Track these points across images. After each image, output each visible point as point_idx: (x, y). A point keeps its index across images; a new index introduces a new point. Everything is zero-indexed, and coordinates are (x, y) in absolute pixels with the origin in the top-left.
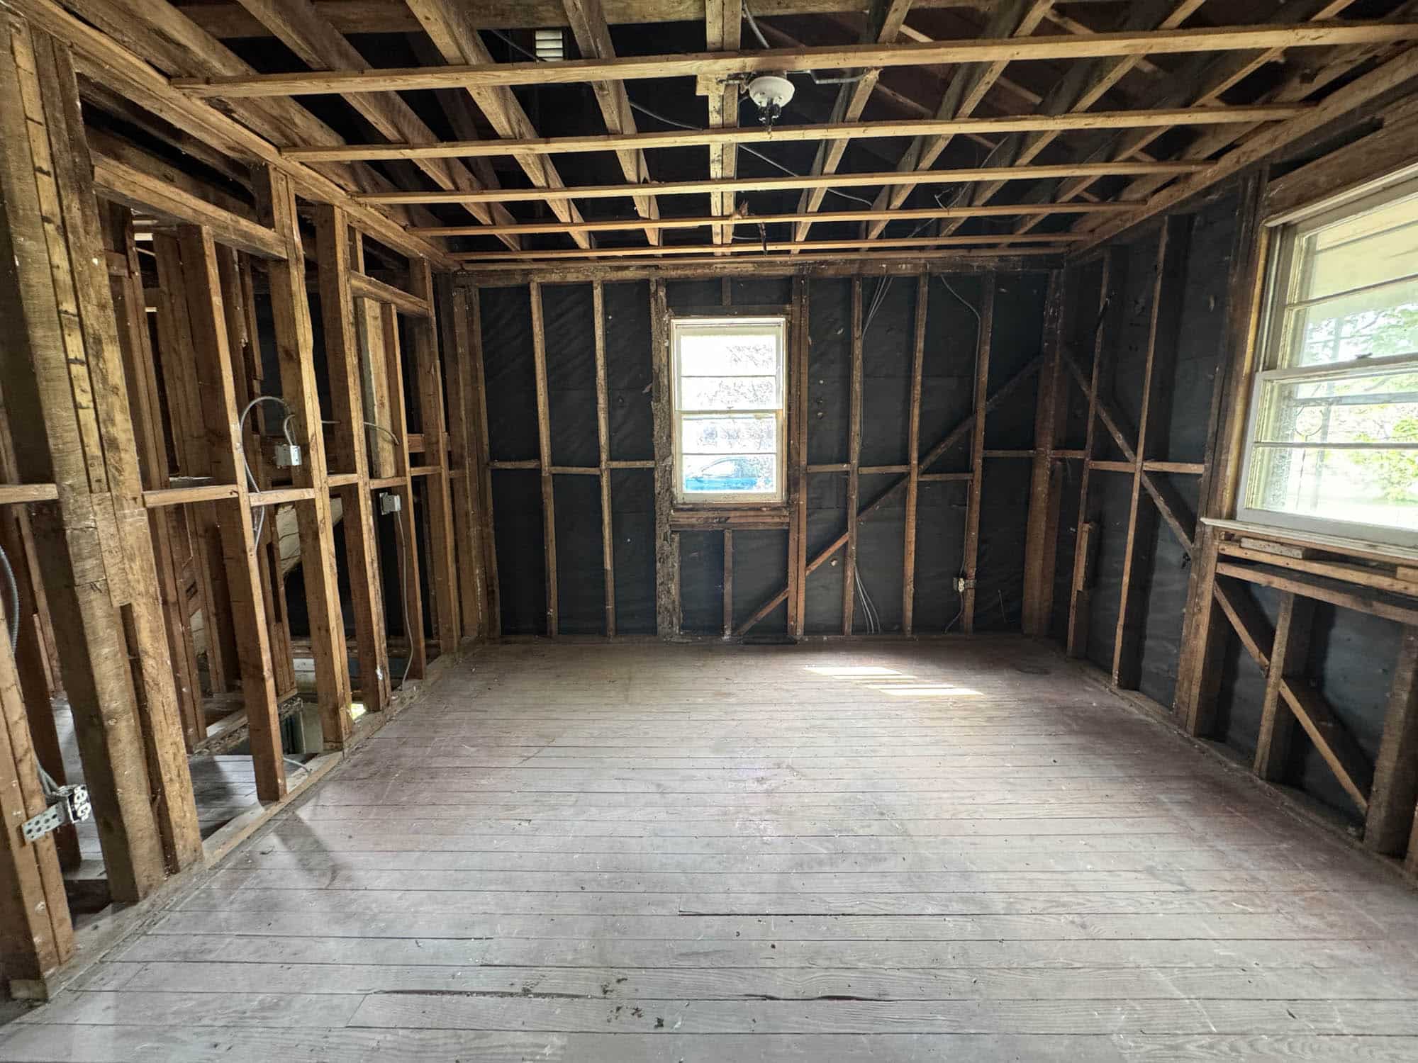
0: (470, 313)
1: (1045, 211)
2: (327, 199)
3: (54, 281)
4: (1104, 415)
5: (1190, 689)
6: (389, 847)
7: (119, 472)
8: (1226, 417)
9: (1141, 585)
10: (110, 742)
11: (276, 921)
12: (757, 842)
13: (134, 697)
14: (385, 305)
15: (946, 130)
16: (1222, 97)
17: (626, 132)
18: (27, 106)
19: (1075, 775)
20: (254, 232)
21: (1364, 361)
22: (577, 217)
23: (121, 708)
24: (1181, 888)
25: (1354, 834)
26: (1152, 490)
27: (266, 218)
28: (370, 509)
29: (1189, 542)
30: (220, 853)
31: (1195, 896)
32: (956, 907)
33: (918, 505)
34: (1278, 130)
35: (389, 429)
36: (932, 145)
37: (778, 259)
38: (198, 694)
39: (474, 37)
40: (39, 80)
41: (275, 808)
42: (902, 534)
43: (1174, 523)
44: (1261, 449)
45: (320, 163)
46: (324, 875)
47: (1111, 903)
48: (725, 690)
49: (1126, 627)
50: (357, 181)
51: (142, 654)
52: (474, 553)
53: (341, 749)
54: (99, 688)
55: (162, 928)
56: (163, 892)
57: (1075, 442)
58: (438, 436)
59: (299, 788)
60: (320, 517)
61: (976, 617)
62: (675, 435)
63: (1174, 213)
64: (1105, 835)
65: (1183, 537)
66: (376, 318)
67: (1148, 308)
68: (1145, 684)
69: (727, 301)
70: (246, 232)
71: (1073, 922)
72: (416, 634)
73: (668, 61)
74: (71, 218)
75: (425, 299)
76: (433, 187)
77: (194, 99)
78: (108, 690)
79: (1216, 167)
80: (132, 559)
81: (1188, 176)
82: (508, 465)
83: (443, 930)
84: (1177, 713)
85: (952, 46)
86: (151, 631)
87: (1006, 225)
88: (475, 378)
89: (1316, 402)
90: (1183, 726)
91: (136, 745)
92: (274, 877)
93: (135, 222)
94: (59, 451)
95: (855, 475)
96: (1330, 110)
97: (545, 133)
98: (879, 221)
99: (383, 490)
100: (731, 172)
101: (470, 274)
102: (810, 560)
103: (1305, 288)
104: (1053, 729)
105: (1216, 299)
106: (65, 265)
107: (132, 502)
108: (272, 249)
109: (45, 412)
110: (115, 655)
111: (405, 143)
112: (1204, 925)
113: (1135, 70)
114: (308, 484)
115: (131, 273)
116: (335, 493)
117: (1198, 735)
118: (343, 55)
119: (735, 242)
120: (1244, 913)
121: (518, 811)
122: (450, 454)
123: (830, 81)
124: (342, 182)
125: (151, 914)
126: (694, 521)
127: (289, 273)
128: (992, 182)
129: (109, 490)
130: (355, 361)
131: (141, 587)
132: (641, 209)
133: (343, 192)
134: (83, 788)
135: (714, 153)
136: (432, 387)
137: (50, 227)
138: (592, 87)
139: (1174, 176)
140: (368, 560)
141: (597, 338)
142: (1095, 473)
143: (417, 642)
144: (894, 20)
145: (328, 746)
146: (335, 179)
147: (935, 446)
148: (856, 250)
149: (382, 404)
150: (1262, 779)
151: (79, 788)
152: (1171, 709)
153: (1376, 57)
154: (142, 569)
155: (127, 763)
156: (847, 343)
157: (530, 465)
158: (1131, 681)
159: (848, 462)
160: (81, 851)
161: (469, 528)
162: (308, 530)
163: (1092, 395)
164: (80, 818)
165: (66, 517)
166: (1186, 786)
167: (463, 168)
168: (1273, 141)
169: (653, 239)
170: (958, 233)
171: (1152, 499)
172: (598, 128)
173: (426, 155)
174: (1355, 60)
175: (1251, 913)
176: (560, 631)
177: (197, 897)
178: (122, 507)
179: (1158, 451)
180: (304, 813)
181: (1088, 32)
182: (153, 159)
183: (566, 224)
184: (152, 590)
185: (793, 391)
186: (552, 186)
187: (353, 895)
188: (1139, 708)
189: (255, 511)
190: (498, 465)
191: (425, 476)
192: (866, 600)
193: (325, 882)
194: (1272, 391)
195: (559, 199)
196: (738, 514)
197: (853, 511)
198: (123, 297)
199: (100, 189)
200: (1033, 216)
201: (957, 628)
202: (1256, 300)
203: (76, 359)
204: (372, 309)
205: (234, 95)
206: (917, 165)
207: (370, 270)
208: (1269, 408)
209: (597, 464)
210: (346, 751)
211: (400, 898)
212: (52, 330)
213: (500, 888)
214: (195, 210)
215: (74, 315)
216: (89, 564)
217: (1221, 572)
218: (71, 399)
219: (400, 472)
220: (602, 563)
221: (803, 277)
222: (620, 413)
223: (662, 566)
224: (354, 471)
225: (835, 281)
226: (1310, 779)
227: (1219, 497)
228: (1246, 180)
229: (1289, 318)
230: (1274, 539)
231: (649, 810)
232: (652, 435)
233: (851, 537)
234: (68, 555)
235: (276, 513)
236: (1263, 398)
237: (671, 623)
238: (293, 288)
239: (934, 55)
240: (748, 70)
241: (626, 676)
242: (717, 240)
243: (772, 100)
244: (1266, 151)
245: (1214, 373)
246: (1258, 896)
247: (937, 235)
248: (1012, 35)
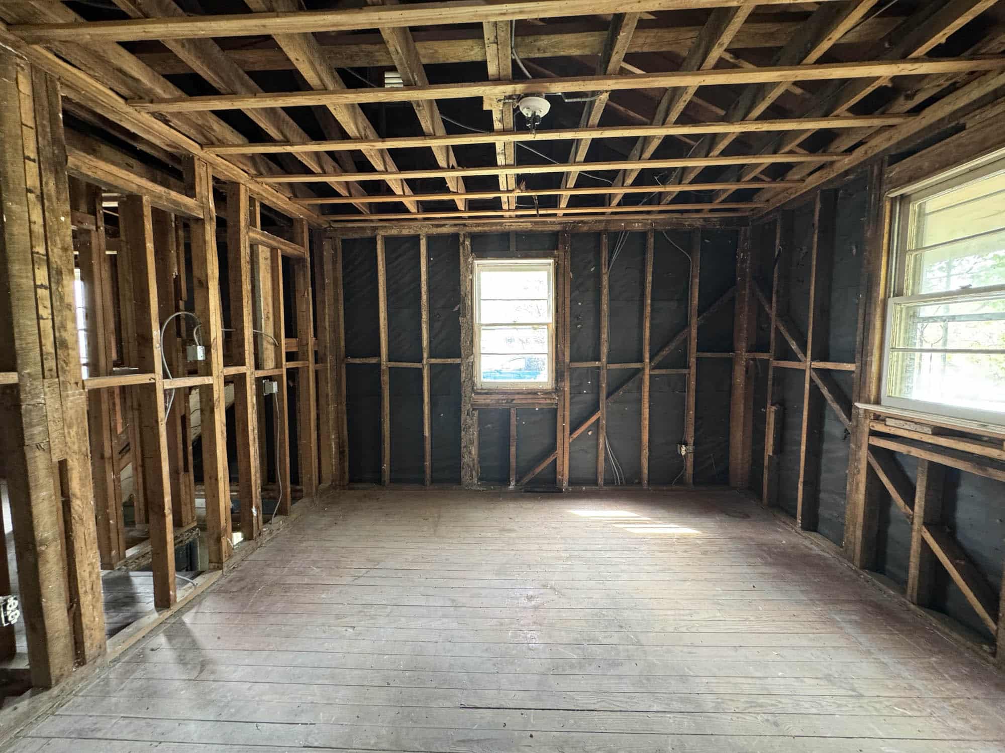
0: (335, 256)
1: (733, 187)
2: (235, 179)
3: (31, 231)
4: (782, 328)
5: (855, 532)
6: (247, 646)
7: (67, 364)
8: (869, 330)
9: (815, 452)
10: (40, 563)
11: (153, 705)
12: (524, 647)
13: (63, 529)
14: (273, 250)
15: (658, 132)
16: (850, 110)
17: (437, 134)
18: (23, 115)
19: (770, 598)
20: (180, 200)
21: (966, 291)
22: (408, 191)
23: (51, 538)
24: (854, 694)
25: (988, 650)
26: (818, 382)
27: (190, 190)
28: (254, 391)
29: (848, 420)
30: (120, 649)
31: (866, 700)
32: (676, 706)
33: (650, 391)
34: (892, 131)
35: (272, 335)
36: (650, 143)
37: (548, 219)
38: (121, 524)
39: (332, 73)
40: (34, 101)
41: (167, 614)
42: (639, 412)
43: (836, 406)
44: (896, 353)
45: (231, 155)
46: (195, 667)
47: (798, 705)
48: (508, 527)
49: (805, 483)
50: (257, 169)
51: (71, 496)
52: (331, 423)
53: (221, 568)
54: (35, 522)
55: (67, 710)
56: (71, 680)
57: (763, 347)
58: (307, 340)
59: (185, 599)
60: (216, 396)
61: (695, 475)
62: (476, 340)
63: (824, 188)
64: (793, 648)
65: (843, 416)
66: (266, 259)
67: (808, 254)
68: (821, 526)
69: (513, 248)
70: (174, 200)
71: (767, 720)
72: (284, 481)
73: (462, 87)
74: (48, 190)
75: (303, 246)
76: (308, 172)
77: (142, 113)
78: (43, 523)
79: (851, 157)
80: (70, 427)
81: (832, 163)
82: (357, 361)
83: (279, 717)
84: (846, 550)
85: (658, 76)
86: (80, 479)
87: (707, 196)
88: (336, 300)
89: (934, 319)
90: (851, 560)
91: (61, 565)
92: (156, 669)
93: (104, 195)
94: (22, 349)
95: (605, 371)
96: (927, 118)
97: (383, 135)
98: (617, 194)
99: (265, 378)
100: (511, 161)
101: (335, 230)
102: (572, 431)
103: (919, 238)
104: (752, 561)
105: (857, 247)
106: (40, 221)
107: (74, 386)
108: (193, 212)
109: (15, 322)
110: (51, 497)
111: (287, 142)
112: (872, 726)
113: (787, 92)
114: (209, 373)
115: (97, 228)
116: (228, 381)
117: (863, 567)
118: (244, 84)
119: (517, 208)
120: (904, 715)
121: (347, 619)
122: (316, 353)
123: (575, 100)
124: (245, 168)
125: (60, 698)
126: (488, 401)
127: (204, 228)
128: (695, 167)
129: (58, 377)
130: (249, 288)
131: (76, 447)
132: (451, 186)
133: (246, 174)
134: (15, 599)
135: (499, 148)
136: (305, 308)
137: (31, 196)
138: (411, 104)
139: (822, 163)
140: (250, 428)
141: (422, 274)
142: (777, 369)
143: (285, 487)
144: (616, 59)
145: (212, 565)
146: (241, 166)
147: (662, 349)
148: (603, 214)
149: (268, 318)
150: (914, 604)
151: (12, 598)
152: (842, 547)
153: (955, 83)
154: (77, 433)
155: (53, 579)
156: (598, 276)
157: (374, 361)
158: (811, 524)
159: (599, 360)
160: (17, 645)
161: (328, 405)
162: (208, 407)
163: (773, 314)
164: (10, 622)
165: (23, 396)
166: (854, 608)
167: (330, 159)
168: (890, 139)
169: (461, 206)
170: (673, 202)
171: (819, 389)
172: (417, 131)
173: (303, 149)
174: (942, 85)
175: (910, 716)
176: (392, 481)
177: (97, 685)
178: (66, 389)
179: (822, 354)
180: (187, 619)
181: (751, 66)
182: (119, 153)
183: (400, 196)
184: (84, 449)
185: (560, 310)
186: (389, 170)
187: (214, 685)
188: (818, 545)
189: (167, 392)
190: (350, 360)
191: (297, 368)
192: (614, 461)
193: (195, 674)
194: (901, 311)
195: (394, 179)
196: (521, 396)
197: (603, 395)
198: (90, 243)
199: (71, 171)
200: (724, 191)
201: (681, 482)
202: (885, 247)
203: (42, 285)
204: (264, 253)
205: (170, 111)
206: (640, 157)
207: (264, 227)
208: (900, 324)
209: (420, 360)
210: (225, 569)
211: (249, 689)
212: (26, 264)
213: (326, 682)
214: (139, 186)
215: (43, 255)
216: (37, 430)
217: (873, 443)
218: (35, 312)
219: (278, 365)
220: (422, 431)
221: (566, 232)
222: (438, 325)
223: (466, 434)
224: (243, 364)
225: (587, 234)
226: (950, 605)
227: (867, 389)
228: (872, 166)
229: (910, 260)
230: (909, 419)
231: (445, 620)
232: (460, 341)
233: (602, 414)
234: (22, 422)
235: (190, 393)
236: (895, 316)
237: (472, 476)
238: (207, 238)
239: (645, 82)
240: (518, 93)
241: (436, 515)
242: (505, 207)
243: (535, 112)
244: (886, 145)
245: (858, 298)
246: (915, 702)
247: (659, 204)
248: (699, 69)
